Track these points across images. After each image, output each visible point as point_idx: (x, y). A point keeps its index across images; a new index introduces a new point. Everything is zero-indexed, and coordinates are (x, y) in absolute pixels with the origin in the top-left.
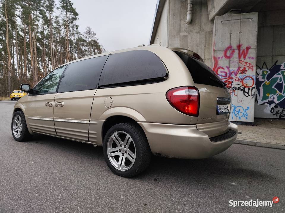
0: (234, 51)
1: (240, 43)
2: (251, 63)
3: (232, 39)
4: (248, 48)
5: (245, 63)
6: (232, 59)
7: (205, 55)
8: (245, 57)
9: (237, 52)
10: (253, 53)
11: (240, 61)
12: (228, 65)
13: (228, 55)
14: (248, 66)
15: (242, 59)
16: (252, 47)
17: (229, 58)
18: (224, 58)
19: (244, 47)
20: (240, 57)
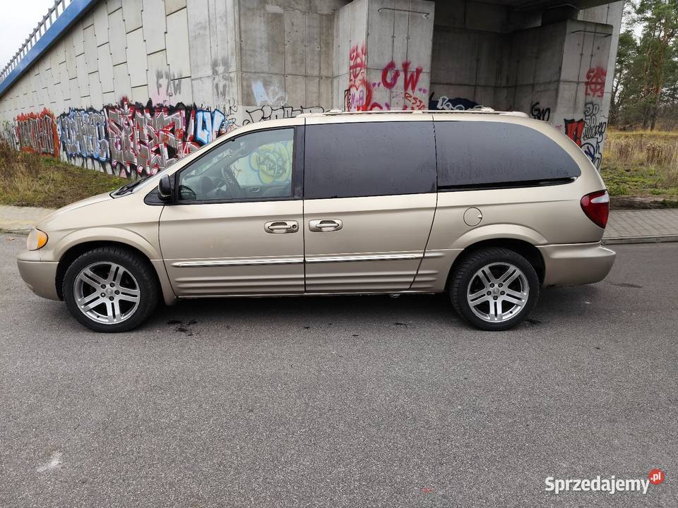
0: (397, 74)
1: (407, 58)
2: (422, 100)
3: (395, 47)
4: (419, 71)
5: (414, 98)
6: (394, 89)
7: (320, 69)
8: (413, 88)
9: (402, 75)
10: (424, 81)
11: (407, 95)
12: (387, 100)
13: (389, 80)
14: (418, 106)
15: (410, 91)
16: (424, 71)
17: (389, 86)
18: (382, 85)
19: (412, 68)
20: (406, 87)
